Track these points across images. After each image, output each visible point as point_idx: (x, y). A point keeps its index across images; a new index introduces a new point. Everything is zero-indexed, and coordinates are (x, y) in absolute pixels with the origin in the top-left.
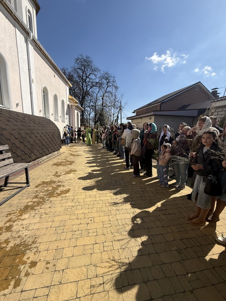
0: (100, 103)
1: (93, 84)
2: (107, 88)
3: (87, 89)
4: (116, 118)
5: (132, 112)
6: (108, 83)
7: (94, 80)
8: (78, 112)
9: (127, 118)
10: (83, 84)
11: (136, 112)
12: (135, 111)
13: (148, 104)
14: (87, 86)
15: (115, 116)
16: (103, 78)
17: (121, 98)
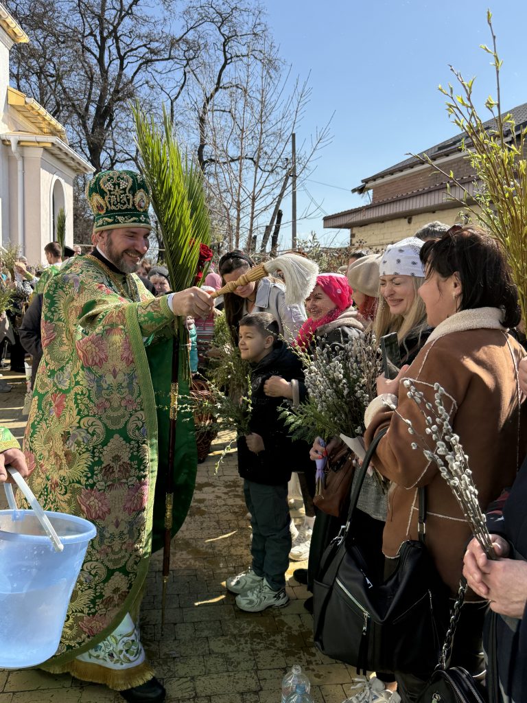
0: (186, 140)
1: (154, 45)
2: (224, 67)
3: (122, 68)
4: (265, 219)
5: (354, 191)
6: (227, 40)
7: (159, 27)
8: (58, 183)
9: (326, 219)
10: (102, 48)
11: (376, 189)
12: (366, 181)
13: (440, 148)
14: (122, 58)
15: (259, 205)
16: (204, 19)
17: (293, 108)
